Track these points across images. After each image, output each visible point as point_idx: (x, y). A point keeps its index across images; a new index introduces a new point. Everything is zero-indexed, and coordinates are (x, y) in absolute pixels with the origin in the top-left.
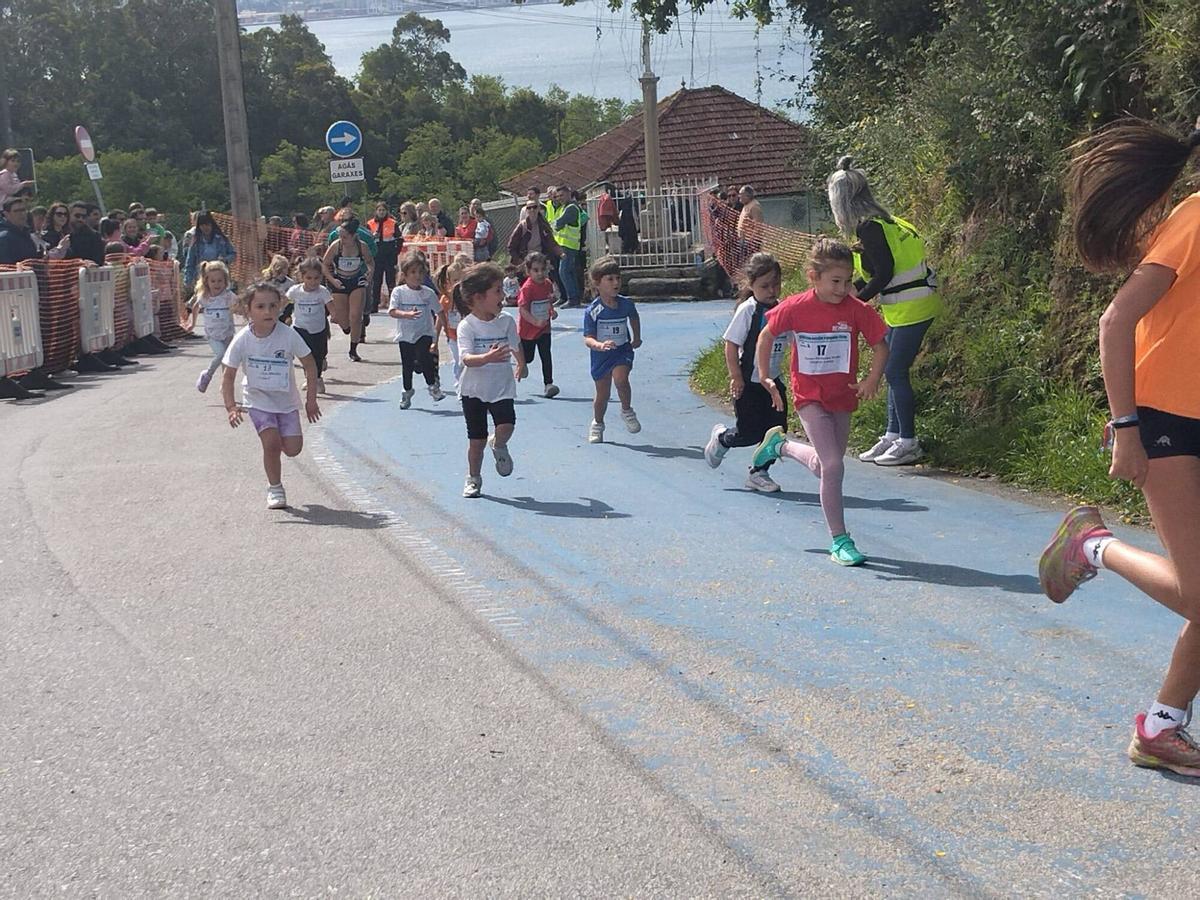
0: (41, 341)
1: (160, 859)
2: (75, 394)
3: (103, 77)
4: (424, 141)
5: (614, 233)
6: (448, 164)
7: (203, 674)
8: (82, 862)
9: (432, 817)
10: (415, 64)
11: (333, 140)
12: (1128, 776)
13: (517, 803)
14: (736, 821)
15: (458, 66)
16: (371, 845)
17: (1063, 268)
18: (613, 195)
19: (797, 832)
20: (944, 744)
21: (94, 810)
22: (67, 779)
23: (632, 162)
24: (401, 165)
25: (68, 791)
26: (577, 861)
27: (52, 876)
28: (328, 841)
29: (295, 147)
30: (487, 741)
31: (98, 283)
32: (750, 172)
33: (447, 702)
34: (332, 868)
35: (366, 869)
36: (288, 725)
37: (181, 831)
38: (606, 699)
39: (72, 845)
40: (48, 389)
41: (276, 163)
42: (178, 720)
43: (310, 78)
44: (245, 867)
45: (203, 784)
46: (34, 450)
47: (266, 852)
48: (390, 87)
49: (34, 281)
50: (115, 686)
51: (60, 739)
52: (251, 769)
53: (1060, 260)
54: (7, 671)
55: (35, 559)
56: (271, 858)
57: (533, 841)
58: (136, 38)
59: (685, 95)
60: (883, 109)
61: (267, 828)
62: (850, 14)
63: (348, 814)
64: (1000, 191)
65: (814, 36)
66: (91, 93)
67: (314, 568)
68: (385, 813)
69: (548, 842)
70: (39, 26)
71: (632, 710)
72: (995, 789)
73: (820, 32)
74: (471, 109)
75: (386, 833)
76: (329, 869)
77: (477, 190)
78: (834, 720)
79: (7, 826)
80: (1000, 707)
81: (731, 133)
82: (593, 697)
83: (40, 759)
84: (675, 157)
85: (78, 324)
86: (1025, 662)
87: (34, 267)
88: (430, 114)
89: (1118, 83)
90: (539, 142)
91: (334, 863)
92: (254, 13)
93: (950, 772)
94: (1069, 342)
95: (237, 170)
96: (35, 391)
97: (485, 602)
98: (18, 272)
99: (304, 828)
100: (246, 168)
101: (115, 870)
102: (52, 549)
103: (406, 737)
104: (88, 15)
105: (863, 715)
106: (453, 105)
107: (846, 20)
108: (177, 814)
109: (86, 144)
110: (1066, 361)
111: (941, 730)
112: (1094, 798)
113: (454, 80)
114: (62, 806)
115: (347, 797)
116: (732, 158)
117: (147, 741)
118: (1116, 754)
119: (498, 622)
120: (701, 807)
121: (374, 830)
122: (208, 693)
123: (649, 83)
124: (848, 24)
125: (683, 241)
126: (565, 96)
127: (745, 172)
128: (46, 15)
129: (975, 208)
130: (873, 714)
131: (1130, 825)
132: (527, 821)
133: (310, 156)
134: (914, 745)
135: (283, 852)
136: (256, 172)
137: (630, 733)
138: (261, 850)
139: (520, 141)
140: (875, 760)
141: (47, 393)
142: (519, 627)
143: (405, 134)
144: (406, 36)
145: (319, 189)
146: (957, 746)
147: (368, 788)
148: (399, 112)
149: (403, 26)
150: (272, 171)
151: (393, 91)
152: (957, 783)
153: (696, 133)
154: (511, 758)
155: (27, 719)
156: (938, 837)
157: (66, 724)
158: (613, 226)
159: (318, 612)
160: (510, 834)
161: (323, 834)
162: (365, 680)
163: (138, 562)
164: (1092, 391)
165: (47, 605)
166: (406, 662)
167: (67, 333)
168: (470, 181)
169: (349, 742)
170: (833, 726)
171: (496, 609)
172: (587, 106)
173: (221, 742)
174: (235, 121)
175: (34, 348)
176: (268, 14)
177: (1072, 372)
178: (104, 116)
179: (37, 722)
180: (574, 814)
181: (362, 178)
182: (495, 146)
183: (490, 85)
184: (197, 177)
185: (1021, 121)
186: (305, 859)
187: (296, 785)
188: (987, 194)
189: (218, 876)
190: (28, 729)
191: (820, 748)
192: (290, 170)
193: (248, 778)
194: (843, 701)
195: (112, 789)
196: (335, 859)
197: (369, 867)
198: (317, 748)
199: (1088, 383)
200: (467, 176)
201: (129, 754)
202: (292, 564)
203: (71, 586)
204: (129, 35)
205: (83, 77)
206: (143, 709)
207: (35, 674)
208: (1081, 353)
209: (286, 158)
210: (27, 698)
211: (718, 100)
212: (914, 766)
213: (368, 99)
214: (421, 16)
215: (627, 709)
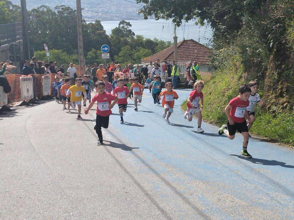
0: (33, 92)
1: (47, 214)
2: (40, 105)
3: (52, 33)
4: (125, 49)
5: (166, 72)
6: (130, 55)
7: (62, 171)
8: (29, 214)
9: (110, 207)
10: (123, 32)
11: (103, 49)
12: (272, 204)
13: (130, 205)
14: (180, 211)
15: (133, 33)
16: (96, 213)
17: (267, 85)
18: (166, 64)
19: (194, 214)
20: (230, 195)
21: (34, 202)
22: (28, 195)
23: (172, 56)
24: (119, 55)
25: (28, 197)
26: (142, 219)
27: (22, 217)
28: (86, 212)
29: (95, 50)
30: (125, 190)
31: (47, 80)
32: (199, 59)
33: (117, 180)
34: (86, 218)
35: (94, 218)
36: (80, 184)
37: (53, 208)
38: (153, 181)
39: (28, 210)
40: (34, 104)
41: (90, 54)
42: (55, 182)
43: (99, 34)
44: (66, 217)
45: (59, 197)
46: (29, 118)
47: (71, 214)
48: (117, 37)
49: (32, 79)
50: (42, 173)
51: (28, 185)
52: (70, 194)
53: (266, 83)
54: (17, 169)
55: (27, 143)
56: (73, 215)
57: (133, 214)
58: (60, 24)
59: (185, 41)
60: (228, 46)
61: (73, 208)
62: (221, 24)
63: (91, 205)
64: (253, 66)
65: (213, 29)
66: (49, 36)
67: (90, 148)
68: (100, 205)
69: (136, 214)
70: (38, 21)
71: (159, 184)
72: (241, 206)
73: (215, 28)
74: (136, 43)
75: (99, 210)
76: (85, 218)
77: (137, 61)
78: (205, 188)
79: (13, 205)
80: (244, 187)
81: (195, 50)
82: (150, 180)
83: (23, 190)
84: (182, 55)
85: (42, 89)
86: (251, 177)
87: (32, 76)
88: (126, 43)
89: (280, 43)
90: (151, 51)
91: (87, 217)
92: (87, 19)
93: (231, 202)
94: (267, 102)
95: (81, 55)
96: (31, 104)
97: (128, 157)
98: (29, 77)
99: (81, 208)
100: (83, 55)
101: (37, 216)
102: (31, 141)
103: (106, 188)
104: (49, 18)
105: (212, 187)
106: (132, 42)
107: (220, 26)
108: (52, 204)
109: (46, 48)
110: (266, 106)
111: (230, 192)
112: (264, 209)
113: (132, 36)
114: (26, 201)
115: (91, 202)
116: (195, 56)
117: (48, 186)
118: (270, 199)
119: (131, 162)
120: (172, 207)
121: (97, 209)
122: (62, 176)
123: (175, 38)
124: (220, 27)
125: (182, 75)
126: (158, 40)
127: (198, 59)
128: (40, 18)
129: (247, 70)
130: (214, 187)
131: (271, 216)
132: (132, 209)
133: (99, 52)
134: (223, 195)
135: (75, 214)
136: (85, 55)
137: (158, 189)
138: (70, 213)
139: (147, 50)
140: (214, 198)
141: (34, 105)
142: (135, 163)
143: (120, 48)
144: (121, 26)
145: (100, 60)
146: (233, 196)
147: (97, 200)
148: (119, 43)
149: (121, 23)
150: (90, 55)
151: (118, 38)
152: (232, 204)
153: (187, 50)
154: (130, 194)
155: (21, 180)
156: (226, 217)
157: (29, 182)
158: (166, 71)
159: (90, 158)
160: (128, 212)
161: (85, 210)
162: (99, 174)
163: (50, 145)
164: (272, 114)
165: (28, 154)
166: (108, 171)
167: (39, 91)
168: (135, 59)
169: (93, 189)
170: (205, 190)
171: (130, 159)
172: (162, 43)
173: (64, 187)
174: (80, 44)
175: (31, 94)
176: (90, 19)
177: (268, 109)
178: (52, 41)
179: (23, 181)
180: (143, 208)
181: (109, 58)
182: (141, 51)
183: (140, 37)
184: (72, 56)
185: (258, 51)
186: (80, 216)
187: (80, 198)
188: (250, 67)
189: (60, 219)
190: (21, 183)
191: (201, 195)
192: (94, 55)
193: (69, 196)
194: (208, 184)
195: (38, 197)
196: (87, 216)
197: (95, 218)
198: (86, 190)
199: (271, 112)
200: (134, 58)
201: (43, 189)
202: (85, 147)
203: (34, 150)
204: (59, 23)
205: (48, 33)
206: (47, 179)
207: (24, 170)
208: (270, 105)
209: (93, 52)
210: (21, 175)
211: (192, 43)
212: (223, 200)
213: (112, 39)
214: (125, 21)
215: (158, 184)
